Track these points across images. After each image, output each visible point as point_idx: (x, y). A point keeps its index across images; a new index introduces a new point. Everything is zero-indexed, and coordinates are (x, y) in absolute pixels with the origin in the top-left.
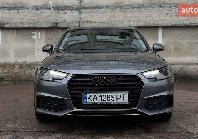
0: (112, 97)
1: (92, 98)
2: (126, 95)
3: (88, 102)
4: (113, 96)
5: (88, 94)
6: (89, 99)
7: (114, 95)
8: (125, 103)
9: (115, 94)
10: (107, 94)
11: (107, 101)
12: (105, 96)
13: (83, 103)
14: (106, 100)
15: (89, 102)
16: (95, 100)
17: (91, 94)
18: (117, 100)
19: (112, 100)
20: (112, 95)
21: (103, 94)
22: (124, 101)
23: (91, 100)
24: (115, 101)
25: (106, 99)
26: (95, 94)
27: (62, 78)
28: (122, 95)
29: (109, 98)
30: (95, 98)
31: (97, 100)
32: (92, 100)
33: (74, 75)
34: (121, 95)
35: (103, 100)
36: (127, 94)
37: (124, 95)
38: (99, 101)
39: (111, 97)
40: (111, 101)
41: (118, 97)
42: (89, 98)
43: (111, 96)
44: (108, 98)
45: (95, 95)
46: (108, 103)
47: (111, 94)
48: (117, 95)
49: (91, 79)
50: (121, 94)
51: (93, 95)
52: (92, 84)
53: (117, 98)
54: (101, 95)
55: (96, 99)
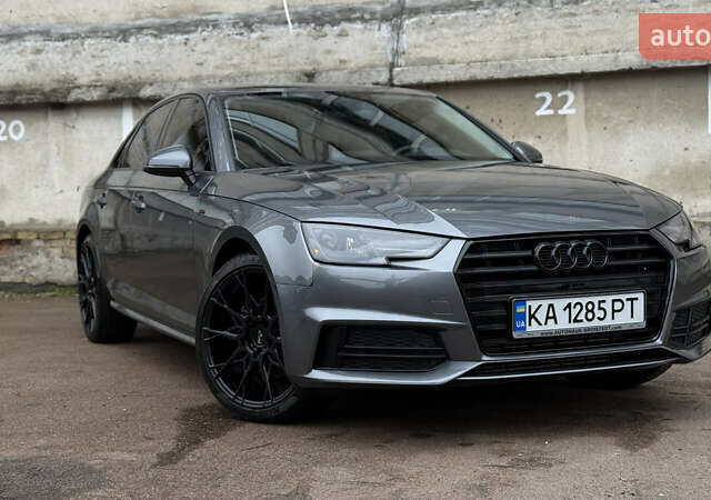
0: (600, 308)
1: (541, 316)
2: (637, 299)
3: (528, 329)
4: (602, 305)
5: (528, 303)
6: (533, 320)
7: (604, 301)
8: (636, 327)
9: (609, 299)
10: (584, 301)
11: (586, 324)
12: (578, 307)
13: (516, 335)
14: (581, 321)
15: (533, 329)
16: (551, 321)
17: (539, 302)
18: (613, 318)
19: (599, 318)
20: (600, 302)
21: (573, 301)
22: (632, 321)
23: (540, 324)
24: (608, 322)
25: (582, 317)
26: (551, 302)
27: (429, 252)
28: (628, 299)
29: (592, 311)
30: (551, 314)
31: (556, 323)
32: (543, 322)
33: (468, 240)
34: (624, 300)
35: (576, 321)
36: (641, 296)
37: (632, 300)
38: (563, 324)
39: (596, 310)
40: (596, 323)
41: (618, 306)
42: (532, 316)
43: (596, 306)
44: (588, 311)
45: (551, 306)
46: (589, 329)
47: (595, 300)
48: (614, 301)
49: (529, 253)
50: (623, 297)
51: (545, 303)
52: (534, 268)
53: (614, 311)
54: (569, 306)
55: (554, 317)
